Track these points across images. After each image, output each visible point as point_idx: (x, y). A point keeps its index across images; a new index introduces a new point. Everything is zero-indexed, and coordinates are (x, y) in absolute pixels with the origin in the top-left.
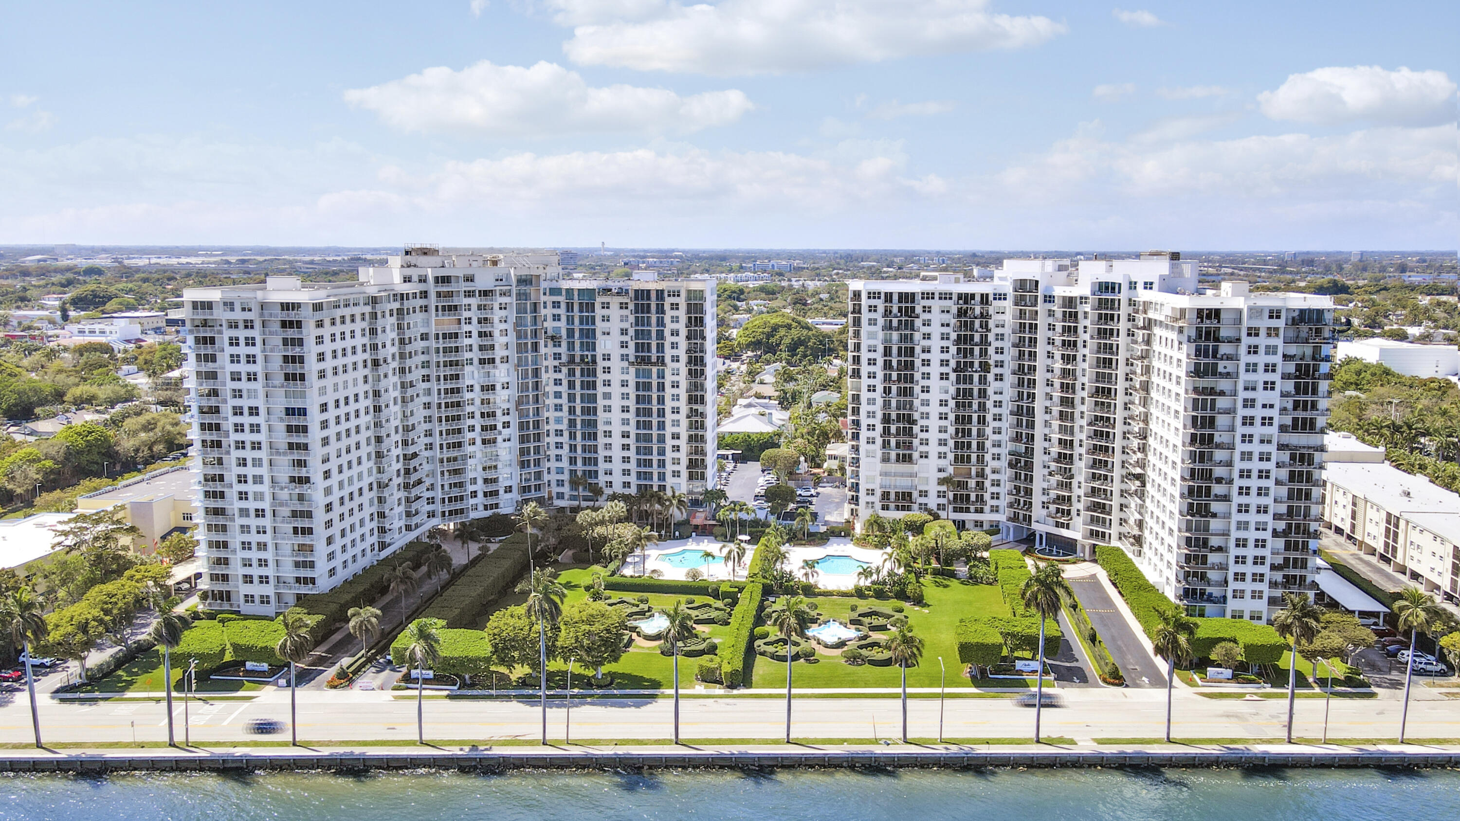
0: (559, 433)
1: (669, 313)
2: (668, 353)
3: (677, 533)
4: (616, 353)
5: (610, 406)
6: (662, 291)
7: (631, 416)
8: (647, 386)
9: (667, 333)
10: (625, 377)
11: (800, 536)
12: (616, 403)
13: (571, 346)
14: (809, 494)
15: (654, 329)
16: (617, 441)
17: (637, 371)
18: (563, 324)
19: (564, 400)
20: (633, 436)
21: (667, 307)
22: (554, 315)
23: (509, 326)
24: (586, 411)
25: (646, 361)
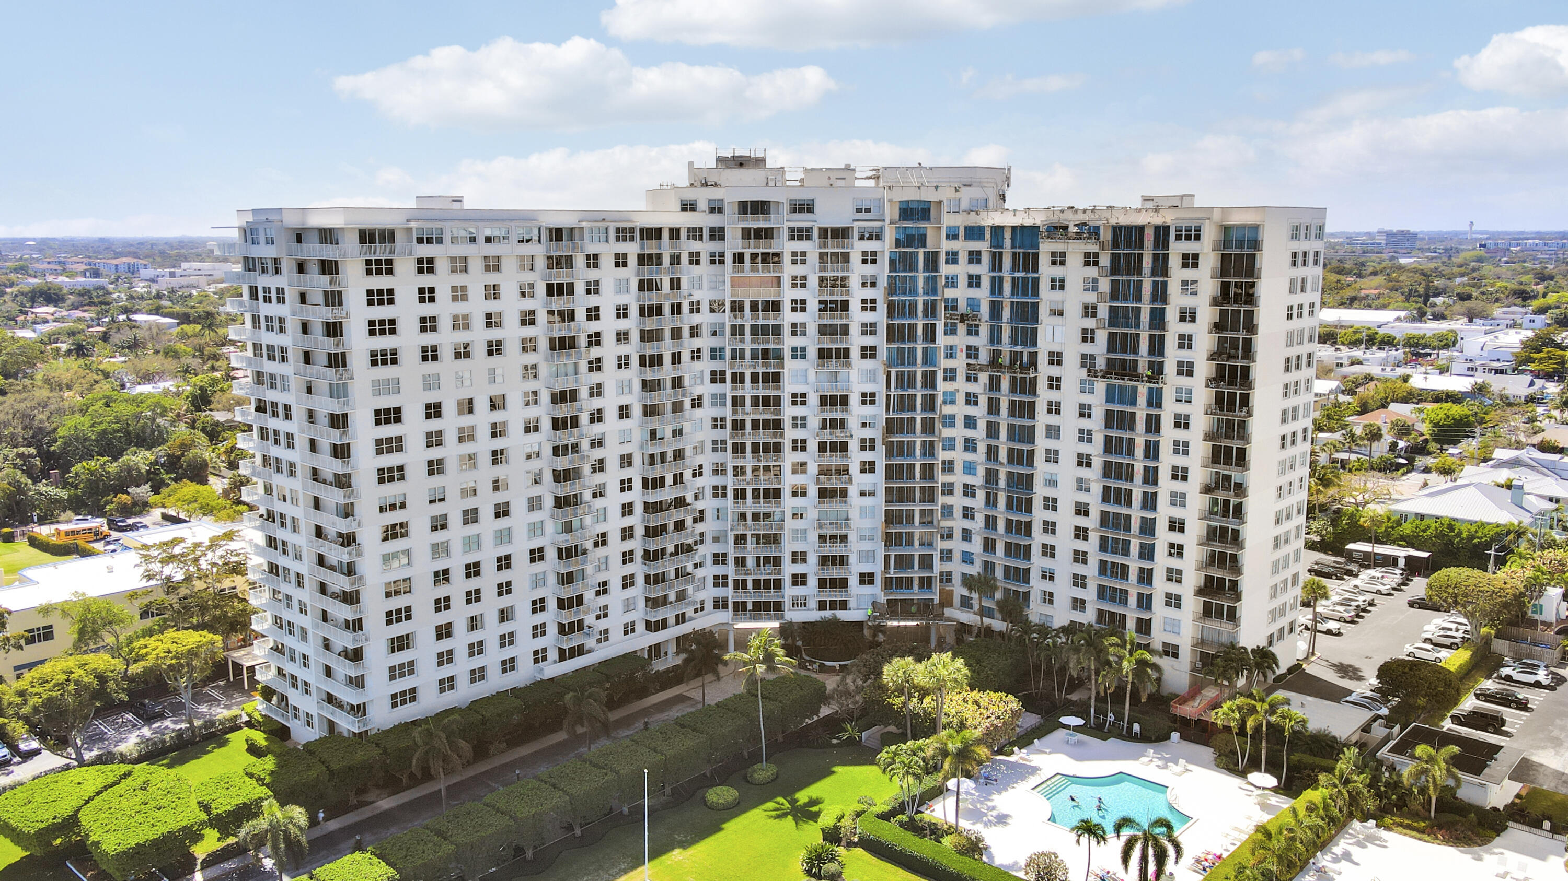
0: (969, 491)
1: (1177, 274)
2: (1172, 355)
3: (1136, 727)
4: (1073, 351)
5: (1056, 452)
6: (1166, 229)
7: (1093, 474)
8: (1127, 421)
9: (1172, 315)
10: (1086, 399)
11: (1415, 806)
12: (1069, 446)
13: (995, 337)
14: (1530, 679)
15: (1146, 308)
16: (1066, 520)
17: (1110, 389)
18: (983, 294)
19: (980, 433)
20: (1095, 514)
21: (1174, 262)
22: (970, 277)
23: (878, 294)
24: (1015, 457)
25: (1124, 369)
